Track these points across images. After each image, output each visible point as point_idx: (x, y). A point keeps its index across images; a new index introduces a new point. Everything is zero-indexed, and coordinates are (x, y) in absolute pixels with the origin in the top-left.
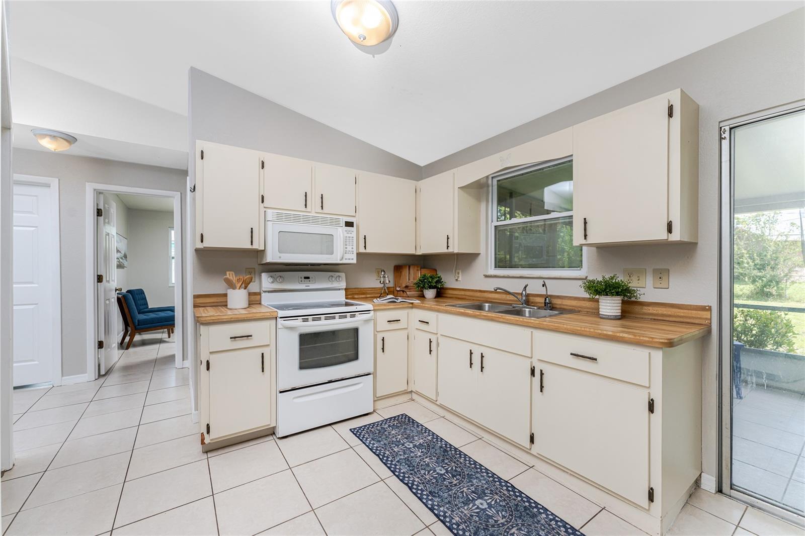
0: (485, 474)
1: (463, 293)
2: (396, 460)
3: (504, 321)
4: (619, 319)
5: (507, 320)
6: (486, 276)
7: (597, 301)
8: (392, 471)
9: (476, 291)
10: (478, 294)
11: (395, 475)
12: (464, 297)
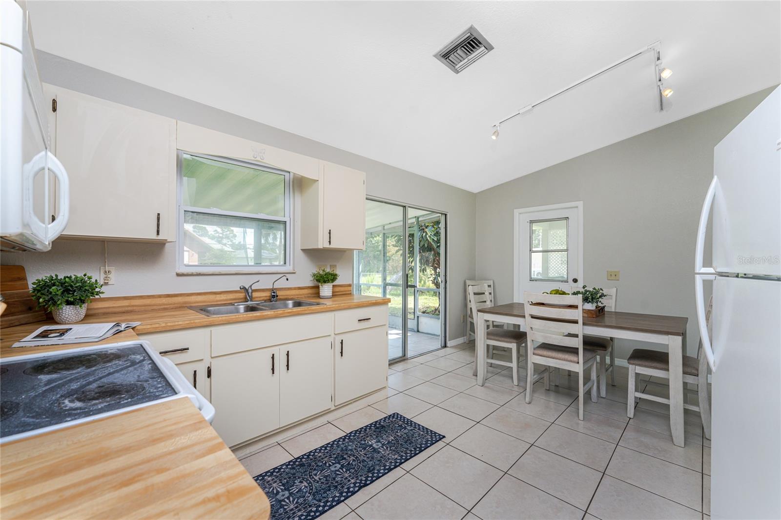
0: (340, 443)
1: (126, 303)
2: (317, 502)
3: (310, 312)
4: (331, 298)
5: (313, 310)
6: (178, 275)
7: (318, 287)
8: (338, 504)
9: (160, 296)
10: (164, 301)
11: (343, 501)
12: (129, 309)
